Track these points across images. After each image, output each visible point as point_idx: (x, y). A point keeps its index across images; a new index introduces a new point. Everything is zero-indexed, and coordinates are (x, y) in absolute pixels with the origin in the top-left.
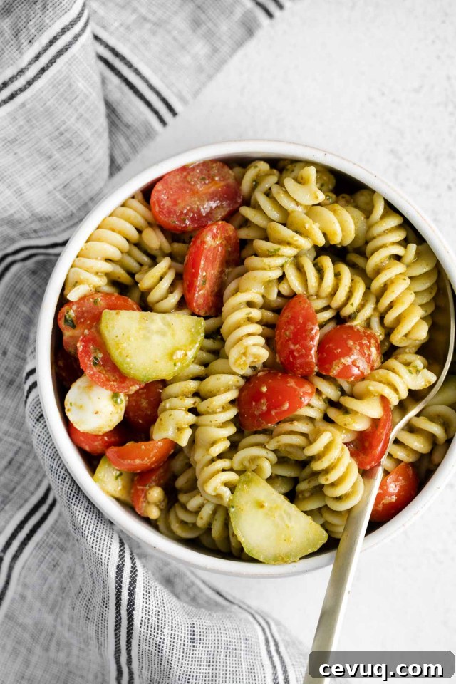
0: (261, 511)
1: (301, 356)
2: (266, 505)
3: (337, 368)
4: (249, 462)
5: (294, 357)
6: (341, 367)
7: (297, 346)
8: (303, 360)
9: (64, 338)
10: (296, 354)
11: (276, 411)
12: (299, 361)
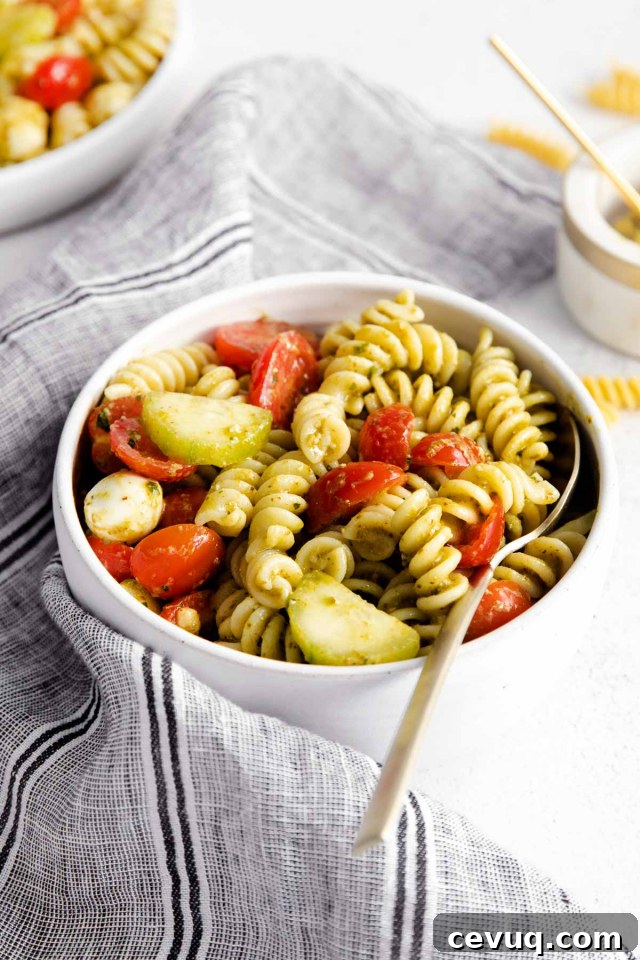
0: (331, 609)
1: (391, 438)
2: (337, 602)
3: (436, 447)
4: (318, 556)
5: (382, 441)
6: (441, 447)
7: (387, 428)
8: (394, 443)
9: (94, 445)
10: (385, 436)
11: (357, 483)
12: (387, 444)
